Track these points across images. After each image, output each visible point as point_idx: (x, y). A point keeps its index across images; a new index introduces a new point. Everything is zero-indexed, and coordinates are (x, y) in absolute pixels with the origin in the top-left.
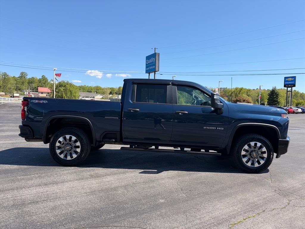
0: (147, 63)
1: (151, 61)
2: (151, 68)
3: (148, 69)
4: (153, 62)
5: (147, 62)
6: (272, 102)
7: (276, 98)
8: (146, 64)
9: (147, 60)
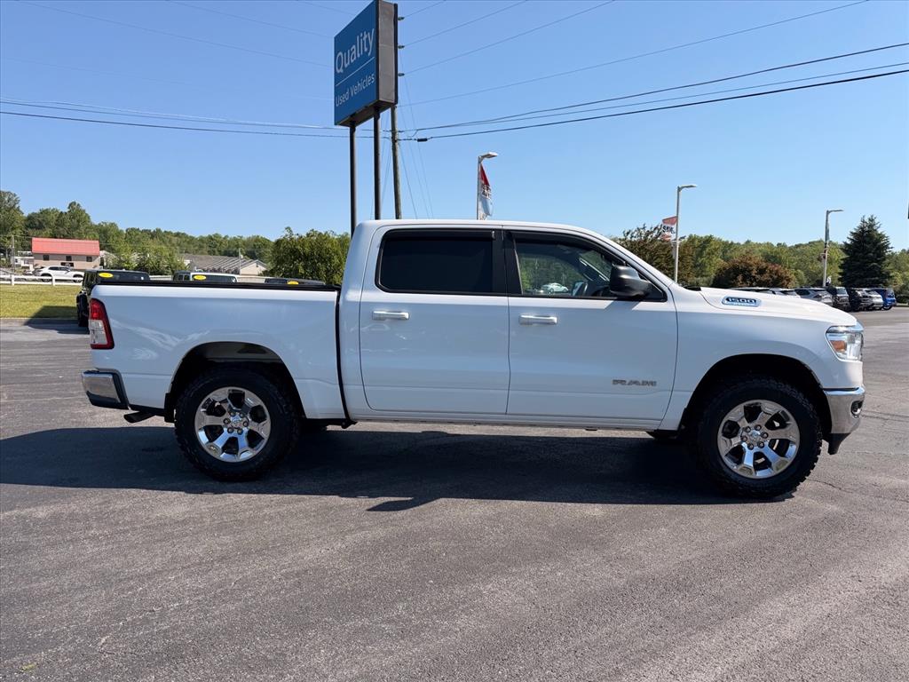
0: (341, 70)
1: (356, 52)
2: (355, 90)
3: (345, 98)
4: (364, 57)
5: (338, 62)
6: (861, 277)
7: (877, 262)
8: (338, 77)
9: (340, 54)
